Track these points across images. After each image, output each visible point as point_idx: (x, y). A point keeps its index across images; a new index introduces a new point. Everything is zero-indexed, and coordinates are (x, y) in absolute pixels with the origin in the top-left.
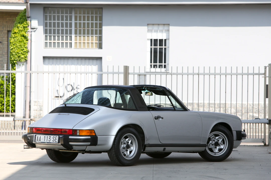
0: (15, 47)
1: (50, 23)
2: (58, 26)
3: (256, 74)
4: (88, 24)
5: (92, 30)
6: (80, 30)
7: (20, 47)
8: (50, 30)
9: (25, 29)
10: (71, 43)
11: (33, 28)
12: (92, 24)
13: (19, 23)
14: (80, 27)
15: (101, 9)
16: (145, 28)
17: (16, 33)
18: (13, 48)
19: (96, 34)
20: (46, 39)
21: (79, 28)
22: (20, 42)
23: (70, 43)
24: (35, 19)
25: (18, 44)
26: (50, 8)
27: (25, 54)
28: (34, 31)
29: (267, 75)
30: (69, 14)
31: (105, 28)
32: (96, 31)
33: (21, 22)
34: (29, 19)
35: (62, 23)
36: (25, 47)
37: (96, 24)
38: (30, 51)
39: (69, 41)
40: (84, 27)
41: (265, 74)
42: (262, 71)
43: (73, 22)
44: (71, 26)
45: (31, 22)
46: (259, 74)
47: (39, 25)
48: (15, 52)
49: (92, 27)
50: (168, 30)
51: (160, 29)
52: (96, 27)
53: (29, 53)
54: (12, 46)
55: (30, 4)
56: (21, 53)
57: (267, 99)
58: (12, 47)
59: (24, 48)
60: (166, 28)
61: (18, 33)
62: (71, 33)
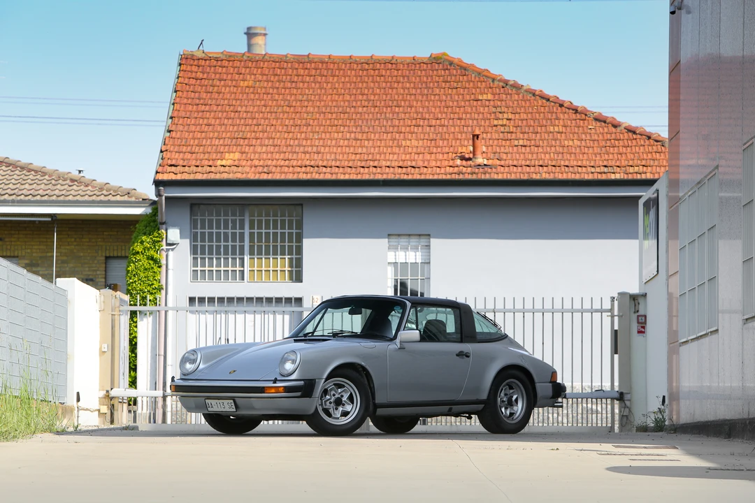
0: (136, 279)
1: (203, 234)
2: (218, 240)
3: (597, 311)
4: (275, 234)
5: (283, 247)
6: (260, 248)
7: (146, 279)
8: (203, 247)
9: (155, 246)
10: (242, 272)
11: (171, 242)
12: (283, 234)
13: (145, 234)
14: (260, 240)
15: (300, 207)
16: (384, 242)
17: (138, 253)
18: (132, 283)
19: (290, 253)
20: (195, 265)
21: (258, 242)
22: (146, 269)
23: (239, 271)
24: (174, 226)
25: (142, 275)
26: (202, 206)
27: (155, 293)
28: (173, 250)
29: (616, 313)
30: (239, 216)
31: (307, 243)
32: (290, 248)
33: (148, 232)
34: (164, 226)
35: (226, 235)
36: (155, 280)
37: (290, 234)
38: (164, 287)
39: (238, 269)
40: (267, 240)
41: (611, 310)
42: (607, 305)
43: (247, 231)
44: (242, 240)
45: (167, 233)
46: (602, 311)
47: (182, 237)
48: (136, 290)
49: (283, 240)
50: (428, 246)
51: (411, 244)
52: (290, 240)
53: (163, 292)
54: (130, 279)
55: (166, 198)
56: (149, 291)
57: (616, 356)
58: (131, 281)
59: (155, 282)
60: (423, 241)
61: (143, 254)
62: (242, 253)
